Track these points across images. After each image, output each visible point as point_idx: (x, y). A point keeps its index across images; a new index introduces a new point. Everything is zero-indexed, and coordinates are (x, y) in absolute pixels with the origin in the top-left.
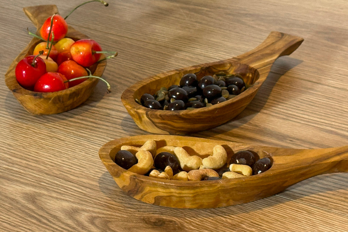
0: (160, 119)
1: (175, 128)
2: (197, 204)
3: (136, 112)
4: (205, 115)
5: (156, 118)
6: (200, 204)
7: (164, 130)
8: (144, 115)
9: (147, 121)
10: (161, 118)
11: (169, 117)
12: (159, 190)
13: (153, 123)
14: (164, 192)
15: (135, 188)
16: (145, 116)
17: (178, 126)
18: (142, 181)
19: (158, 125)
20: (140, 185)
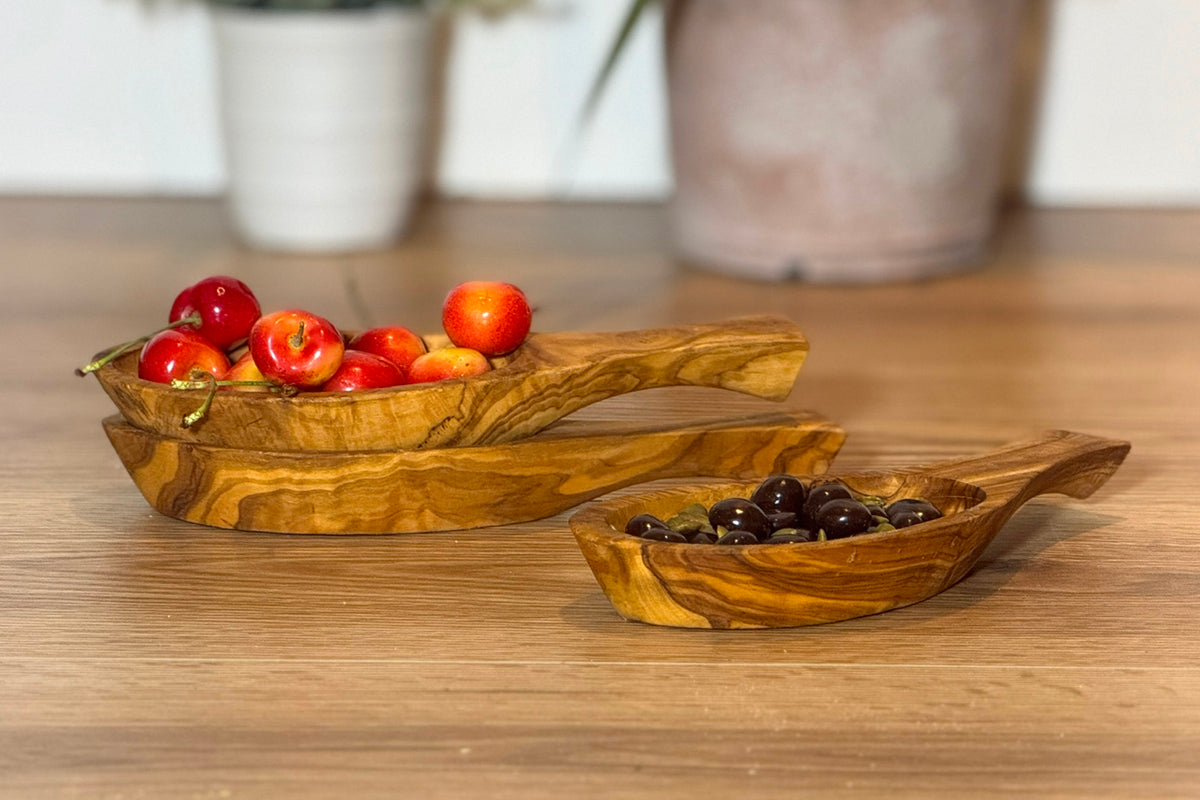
0: (684, 566)
1: (729, 603)
2: (344, 516)
3: (612, 548)
4: (818, 563)
5: (671, 565)
6: (350, 518)
7: (694, 612)
8: (636, 557)
9: (643, 580)
10: (685, 563)
11: (708, 559)
12: (249, 476)
13: (664, 583)
14: (264, 483)
15: (191, 484)
16: (639, 559)
17: (737, 597)
18: (209, 453)
19: (675, 589)
20: (203, 467)
